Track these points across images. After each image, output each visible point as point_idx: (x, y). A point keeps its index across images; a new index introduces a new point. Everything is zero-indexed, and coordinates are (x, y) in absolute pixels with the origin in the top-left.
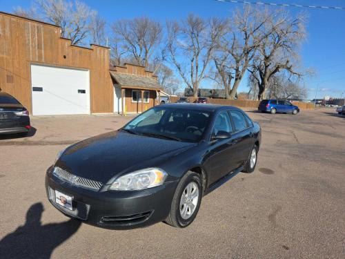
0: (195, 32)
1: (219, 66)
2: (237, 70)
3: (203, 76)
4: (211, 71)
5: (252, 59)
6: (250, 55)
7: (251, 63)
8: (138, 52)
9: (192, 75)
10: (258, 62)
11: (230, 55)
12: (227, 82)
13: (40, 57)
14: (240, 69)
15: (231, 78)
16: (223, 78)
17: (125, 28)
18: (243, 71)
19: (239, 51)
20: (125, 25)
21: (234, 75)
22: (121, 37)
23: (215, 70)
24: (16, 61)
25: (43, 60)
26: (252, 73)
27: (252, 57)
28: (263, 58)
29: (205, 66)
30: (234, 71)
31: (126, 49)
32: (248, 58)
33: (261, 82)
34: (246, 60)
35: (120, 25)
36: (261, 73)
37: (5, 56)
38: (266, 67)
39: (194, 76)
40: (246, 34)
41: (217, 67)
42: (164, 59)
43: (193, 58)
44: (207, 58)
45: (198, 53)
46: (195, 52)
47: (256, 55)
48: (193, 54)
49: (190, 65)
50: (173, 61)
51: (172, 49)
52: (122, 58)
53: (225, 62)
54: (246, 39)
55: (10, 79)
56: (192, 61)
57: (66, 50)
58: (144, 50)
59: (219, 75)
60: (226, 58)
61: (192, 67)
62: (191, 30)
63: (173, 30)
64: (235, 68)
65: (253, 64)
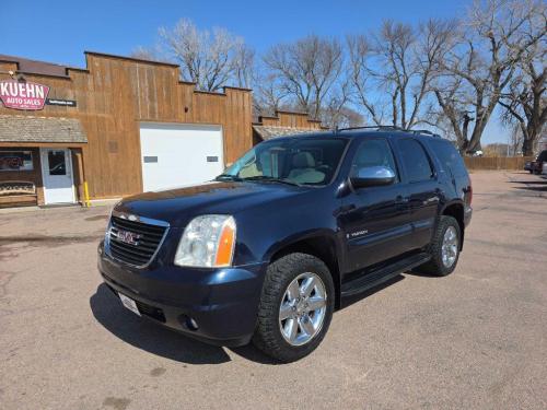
0: (398, 49)
1: (444, 102)
2: (479, 105)
3: (415, 120)
4: (430, 111)
5: (509, 83)
6: (503, 77)
7: (505, 90)
8: (305, 92)
10: (521, 88)
11: (465, 80)
12: (461, 128)
13: (152, 112)
14: (485, 103)
15: (467, 120)
16: (454, 123)
17: (284, 58)
18: (492, 106)
19: (483, 73)
20: (284, 53)
21: (474, 115)
22: (278, 71)
23: (438, 108)
24: (120, 121)
25: (157, 116)
26: (509, 108)
27: (508, 79)
28: (528, 79)
29: (417, 103)
30: (474, 108)
31: (286, 90)
32: (500, 84)
33: (526, 122)
36: (526, 106)
37: (106, 116)
38: (537, 95)
40: (493, 42)
41: (441, 104)
42: (345, 99)
43: (396, 93)
44: (420, 90)
45: (405, 83)
46: (399, 82)
47: (515, 75)
48: (395, 86)
49: (392, 105)
50: (361, 101)
51: (360, 82)
52: (280, 104)
53: (456, 94)
54: (495, 50)
55: (114, 147)
56: (394, 98)
57: (188, 99)
58: (314, 88)
59: (445, 117)
60: (457, 85)
61: (395, 107)
62: (390, 47)
63: (359, 51)
64: (476, 102)
65: (509, 92)
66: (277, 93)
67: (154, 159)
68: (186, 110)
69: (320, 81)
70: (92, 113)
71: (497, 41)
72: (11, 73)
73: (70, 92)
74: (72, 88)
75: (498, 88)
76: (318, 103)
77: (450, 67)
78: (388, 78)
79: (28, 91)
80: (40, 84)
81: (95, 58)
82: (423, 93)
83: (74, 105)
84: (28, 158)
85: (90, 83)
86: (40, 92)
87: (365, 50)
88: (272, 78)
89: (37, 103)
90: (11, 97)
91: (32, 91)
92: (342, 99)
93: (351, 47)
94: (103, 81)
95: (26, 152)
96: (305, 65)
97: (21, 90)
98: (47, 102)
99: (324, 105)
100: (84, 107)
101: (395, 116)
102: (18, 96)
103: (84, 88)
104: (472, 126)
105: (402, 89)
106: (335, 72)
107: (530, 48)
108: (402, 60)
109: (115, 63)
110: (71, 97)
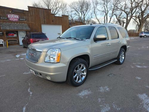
0: (106, 3)
1: (118, 18)
3: (110, 23)
5: (135, 13)
11: (124, 12)
12: (122, 25)
13: (44, 22)
14: (129, 18)
15: (124, 23)
17: (75, 6)
19: (128, 10)
22: (73, 10)
24: (37, 24)
25: (46, 23)
26: (135, 20)
28: (140, 12)
29: (111, 19)
30: (126, 20)
31: (75, 15)
32: (133, 13)
33: (139, 23)
34: (132, 14)
35: (73, 5)
36: (139, 20)
37: (33, 23)
38: (142, 15)
44: (111, 15)
46: (106, 13)
47: (137, 11)
48: (105, 14)
49: (104, 19)
50: (96, 18)
51: (95, 13)
54: (132, 4)
56: (105, 17)
57: (53, 18)
59: (118, 22)
60: (121, 14)
62: (104, 3)
63: (95, 4)
64: (126, 18)
65: (135, 15)
66: (73, 16)
69: (85, 12)
70: (30, 22)
71: (132, 1)
72: (10, 12)
73: (25, 17)
75: (132, 15)
76: (84, 18)
77: (119, 8)
78: (103, 11)
79: (15, 17)
80: (17, 15)
81: (30, 8)
83: (26, 20)
85: (29, 14)
86: (17, 17)
87: (97, 4)
88: (72, 11)
89: (17, 20)
90: (11, 18)
92: (91, 17)
94: (32, 14)
95: (15, 32)
96: (81, 8)
97: (13, 16)
100: (28, 21)
102: (12, 18)
103: (28, 16)
104: (125, 25)
105: (106, 14)
106: (89, 10)
107: (141, 3)
108: (107, 6)
109: (35, 9)
110: (25, 18)
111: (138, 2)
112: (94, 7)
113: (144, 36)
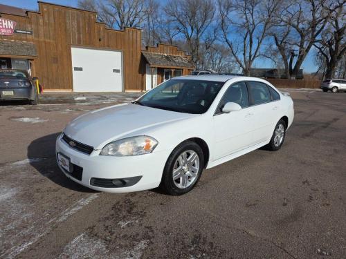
0: (250, 7)
1: (279, 43)
2: (301, 46)
3: (258, 54)
4: (269, 49)
5: (321, 33)
6: (317, 29)
7: (318, 38)
9: (244, 54)
10: (329, 36)
11: (294, 29)
12: (289, 61)
13: (79, 39)
15: (293, 55)
16: (284, 56)
17: (177, 9)
18: (309, 48)
20: (177, 6)
21: (298, 53)
23: (275, 47)
24: (60, 45)
25: (82, 43)
26: (320, 49)
28: (334, 30)
29: (259, 43)
31: (178, 31)
32: (315, 33)
34: (313, 35)
36: (331, 49)
37: (52, 41)
38: (338, 41)
39: (247, 55)
40: (313, 5)
41: (277, 45)
42: (215, 38)
43: (246, 36)
44: (262, 34)
45: (253, 30)
46: (248, 29)
47: (325, 28)
48: (246, 31)
49: (243, 44)
50: (225, 40)
51: (224, 28)
52: (173, 39)
53: (287, 39)
54: (314, 11)
55: (55, 60)
57: (102, 34)
58: (195, 30)
59: (279, 53)
60: (288, 33)
61: (245, 45)
62: (244, 5)
63: (224, 7)
64: (299, 44)
65: (321, 39)
66: (172, 32)
67: (80, 69)
68: (100, 40)
70: (42, 39)
71: (316, 4)
73: (29, 26)
74: (30, 23)
75: (314, 37)
76: (197, 39)
77: (285, 20)
78: (243, 26)
79: (4, 24)
81: (44, 6)
82: (263, 37)
83: (31, 34)
84: (4, 64)
85: (41, 21)
86: (11, 25)
87: (228, 7)
88: (169, 22)
89: (9, 32)
91: (6, 24)
92: (213, 38)
93: (220, 4)
94: (49, 20)
95: (3, 61)
98: (15, 31)
99: (202, 41)
100: (38, 35)
101: (244, 51)
103: (37, 24)
105: (250, 33)
106: (209, 20)
107: (337, 10)
108: (252, 14)
109: (57, 9)
110: (30, 29)
111: (331, 8)
112: (222, 15)
113: (331, 89)
